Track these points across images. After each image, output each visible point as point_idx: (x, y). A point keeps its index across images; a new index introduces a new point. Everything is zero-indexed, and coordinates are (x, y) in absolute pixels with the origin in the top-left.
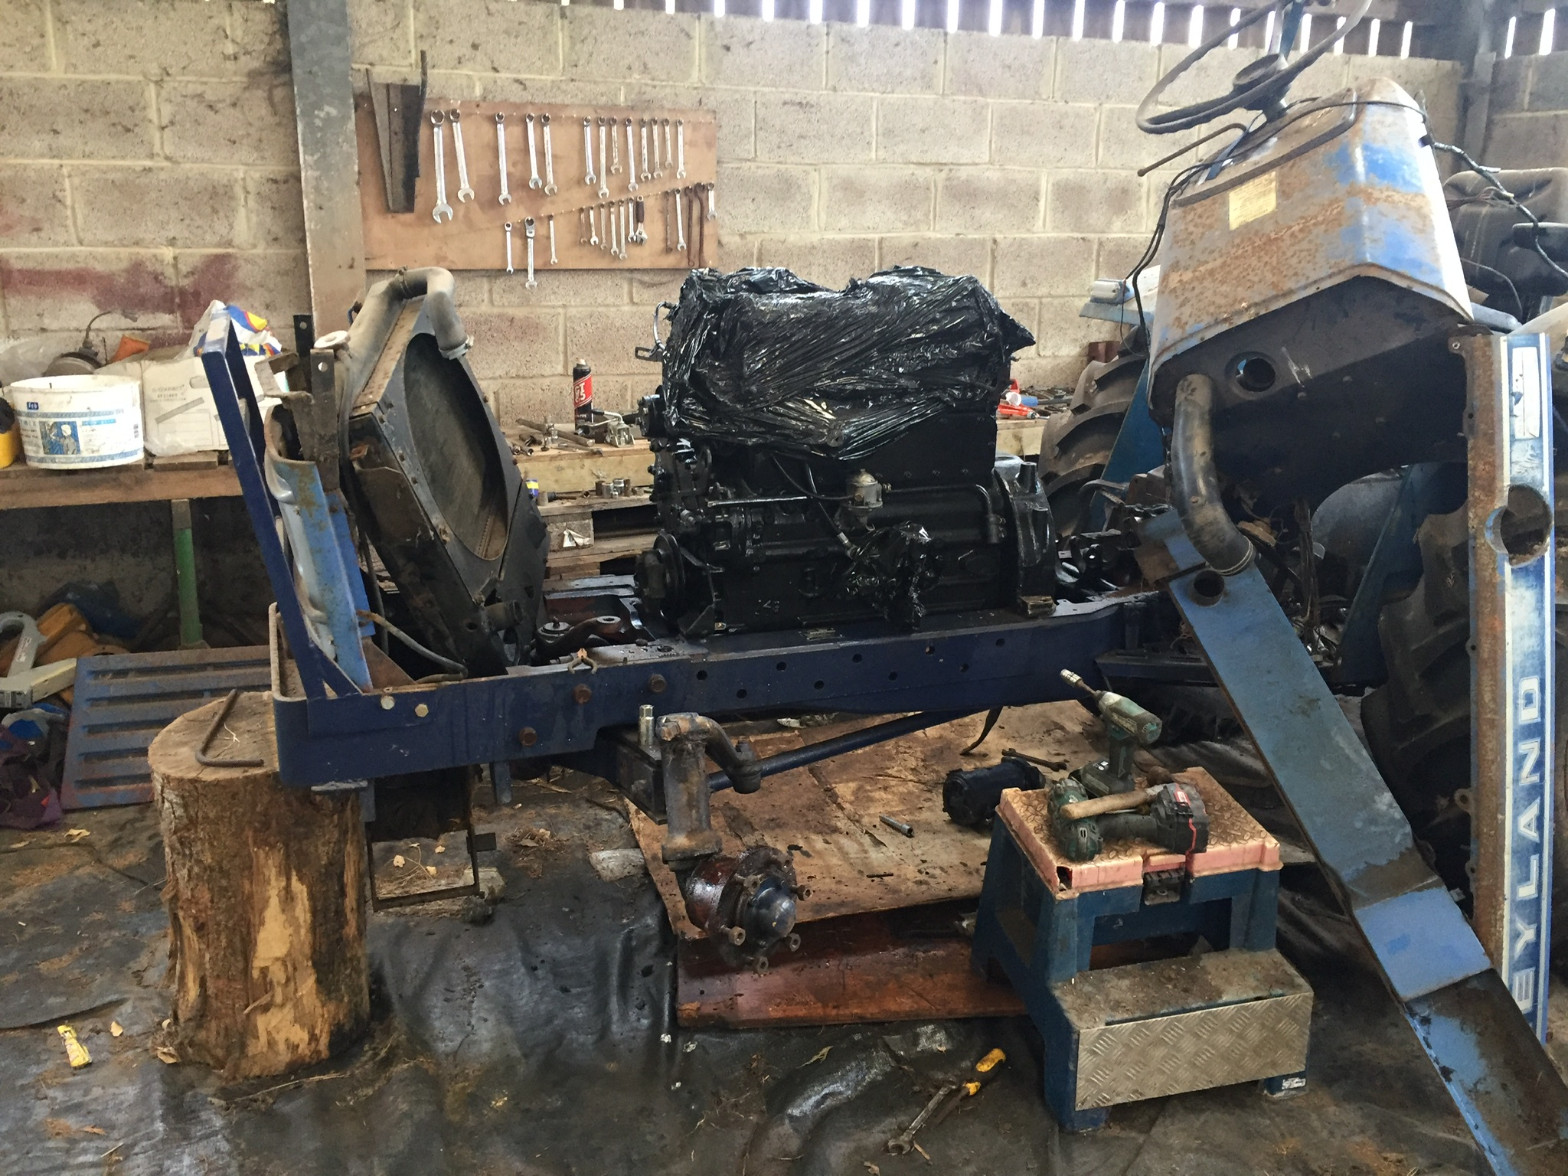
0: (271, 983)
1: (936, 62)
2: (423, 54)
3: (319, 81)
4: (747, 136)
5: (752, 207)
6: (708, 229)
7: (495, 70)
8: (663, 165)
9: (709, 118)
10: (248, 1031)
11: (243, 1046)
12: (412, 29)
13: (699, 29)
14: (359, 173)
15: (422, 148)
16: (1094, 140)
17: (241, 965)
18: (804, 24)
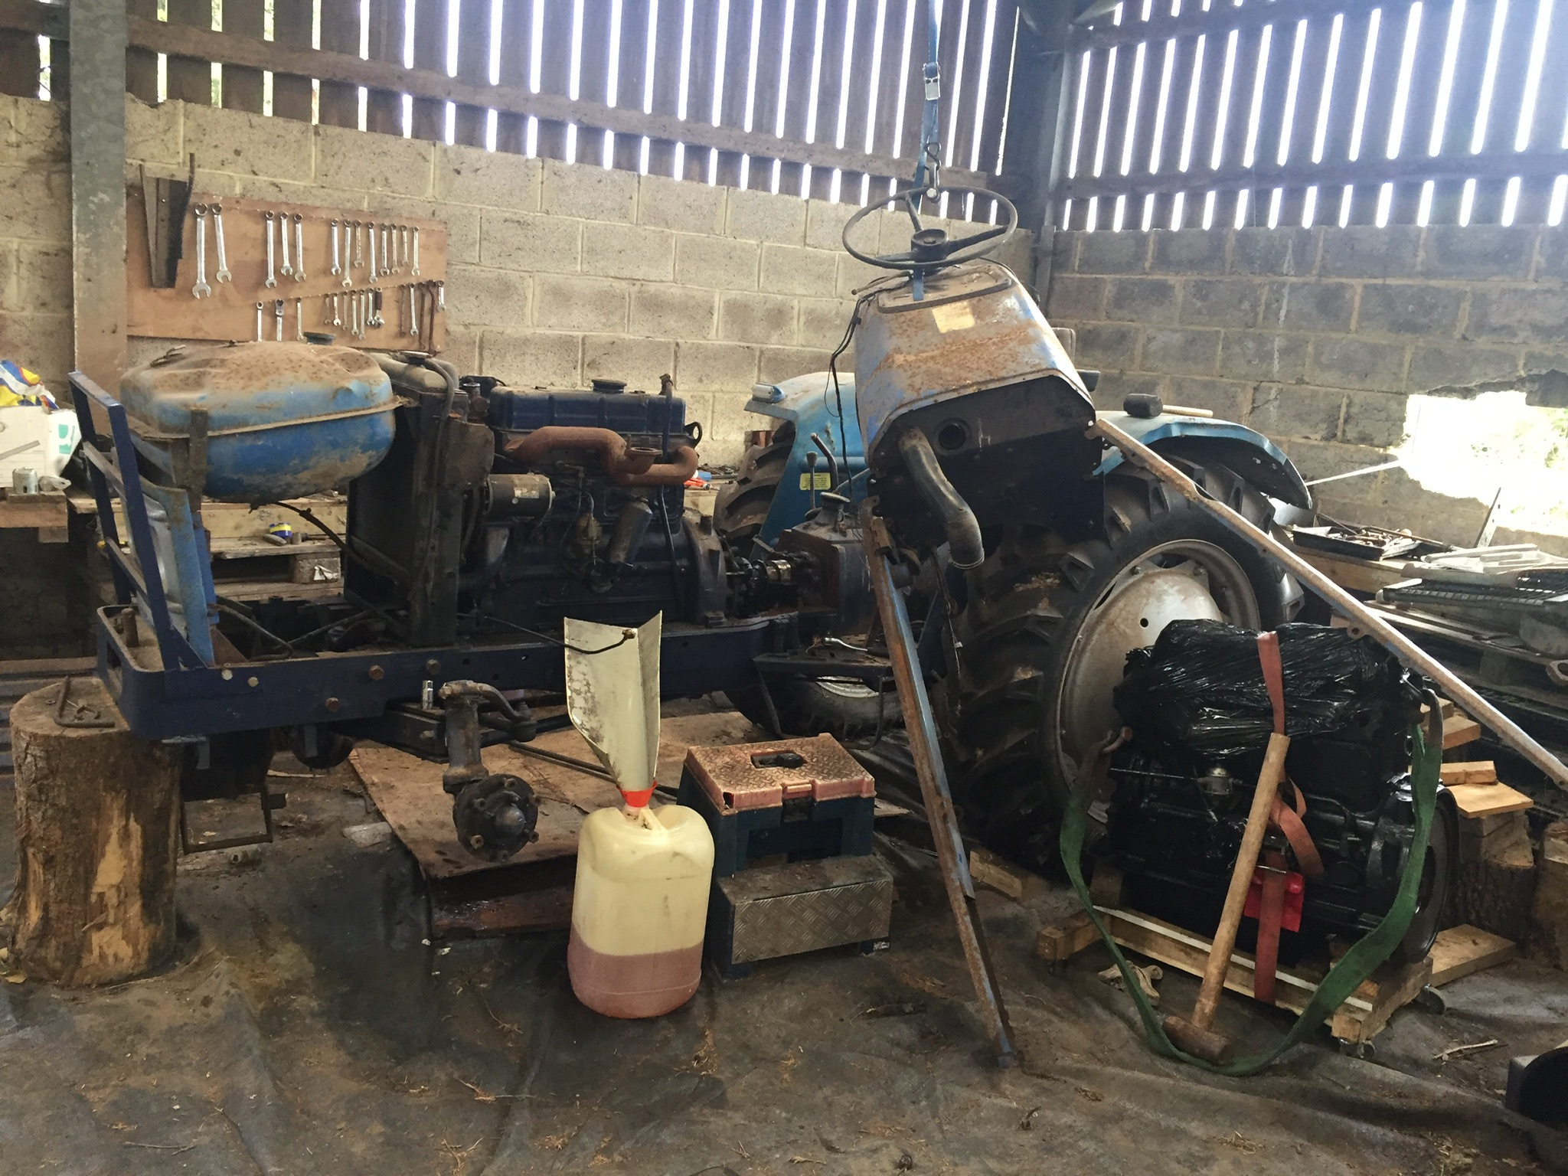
0: (106, 906)
1: (631, 198)
2: (192, 155)
3: (96, 172)
4: (474, 245)
5: (476, 303)
6: (437, 318)
7: (255, 173)
8: (400, 263)
9: (441, 227)
10: (84, 945)
11: (79, 958)
12: (182, 133)
13: (433, 154)
14: (127, 252)
15: (186, 234)
16: (756, 269)
17: (82, 891)
18: (523, 158)
